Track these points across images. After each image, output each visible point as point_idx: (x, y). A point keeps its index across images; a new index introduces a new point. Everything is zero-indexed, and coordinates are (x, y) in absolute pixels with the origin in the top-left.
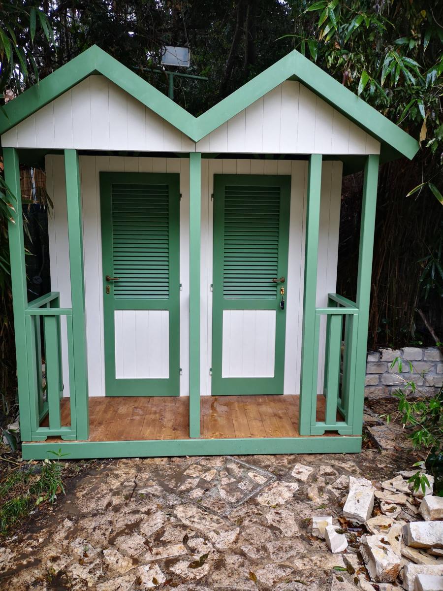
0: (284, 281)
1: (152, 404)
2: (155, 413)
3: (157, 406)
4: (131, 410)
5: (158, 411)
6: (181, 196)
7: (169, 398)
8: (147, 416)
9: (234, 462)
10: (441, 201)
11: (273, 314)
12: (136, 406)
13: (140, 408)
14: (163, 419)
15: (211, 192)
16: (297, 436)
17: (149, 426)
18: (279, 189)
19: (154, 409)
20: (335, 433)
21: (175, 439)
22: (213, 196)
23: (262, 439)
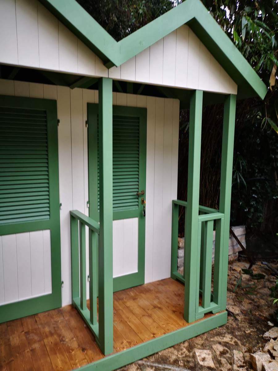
0: (143, 194)
1: (41, 324)
2: (51, 334)
3: (48, 324)
4: (24, 338)
5: (53, 331)
6: (58, 121)
7: (53, 312)
8: (46, 341)
9: (148, 366)
10: (277, 131)
11: (135, 221)
12: (26, 330)
13: (33, 332)
14: (64, 339)
15: (85, 119)
16: (187, 325)
17: (56, 354)
18: (138, 118)
19: (47, 329)
20: (211, 313)
21: (91, 362)
22: (87, 122)
23: (164, 336)
